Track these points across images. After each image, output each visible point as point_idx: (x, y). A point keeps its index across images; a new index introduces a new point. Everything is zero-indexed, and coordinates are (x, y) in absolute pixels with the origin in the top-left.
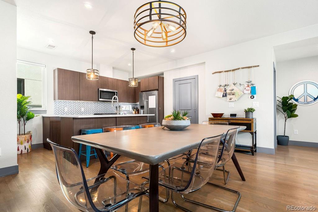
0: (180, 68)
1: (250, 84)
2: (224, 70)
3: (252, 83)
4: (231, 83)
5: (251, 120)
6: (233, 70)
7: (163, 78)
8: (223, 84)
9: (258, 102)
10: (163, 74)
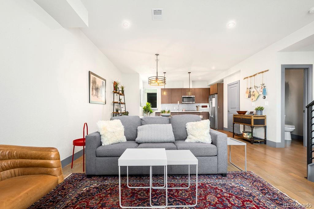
0: (230, 76)
1: (263, 86)
2: (249, 76)
3: (264, 85)
4: (253, 86)
5: (264, 117)
6: (254, 75)
7: (223, 83)
8: (249, 87)
9: (268, 102)
10: (223, 81)
